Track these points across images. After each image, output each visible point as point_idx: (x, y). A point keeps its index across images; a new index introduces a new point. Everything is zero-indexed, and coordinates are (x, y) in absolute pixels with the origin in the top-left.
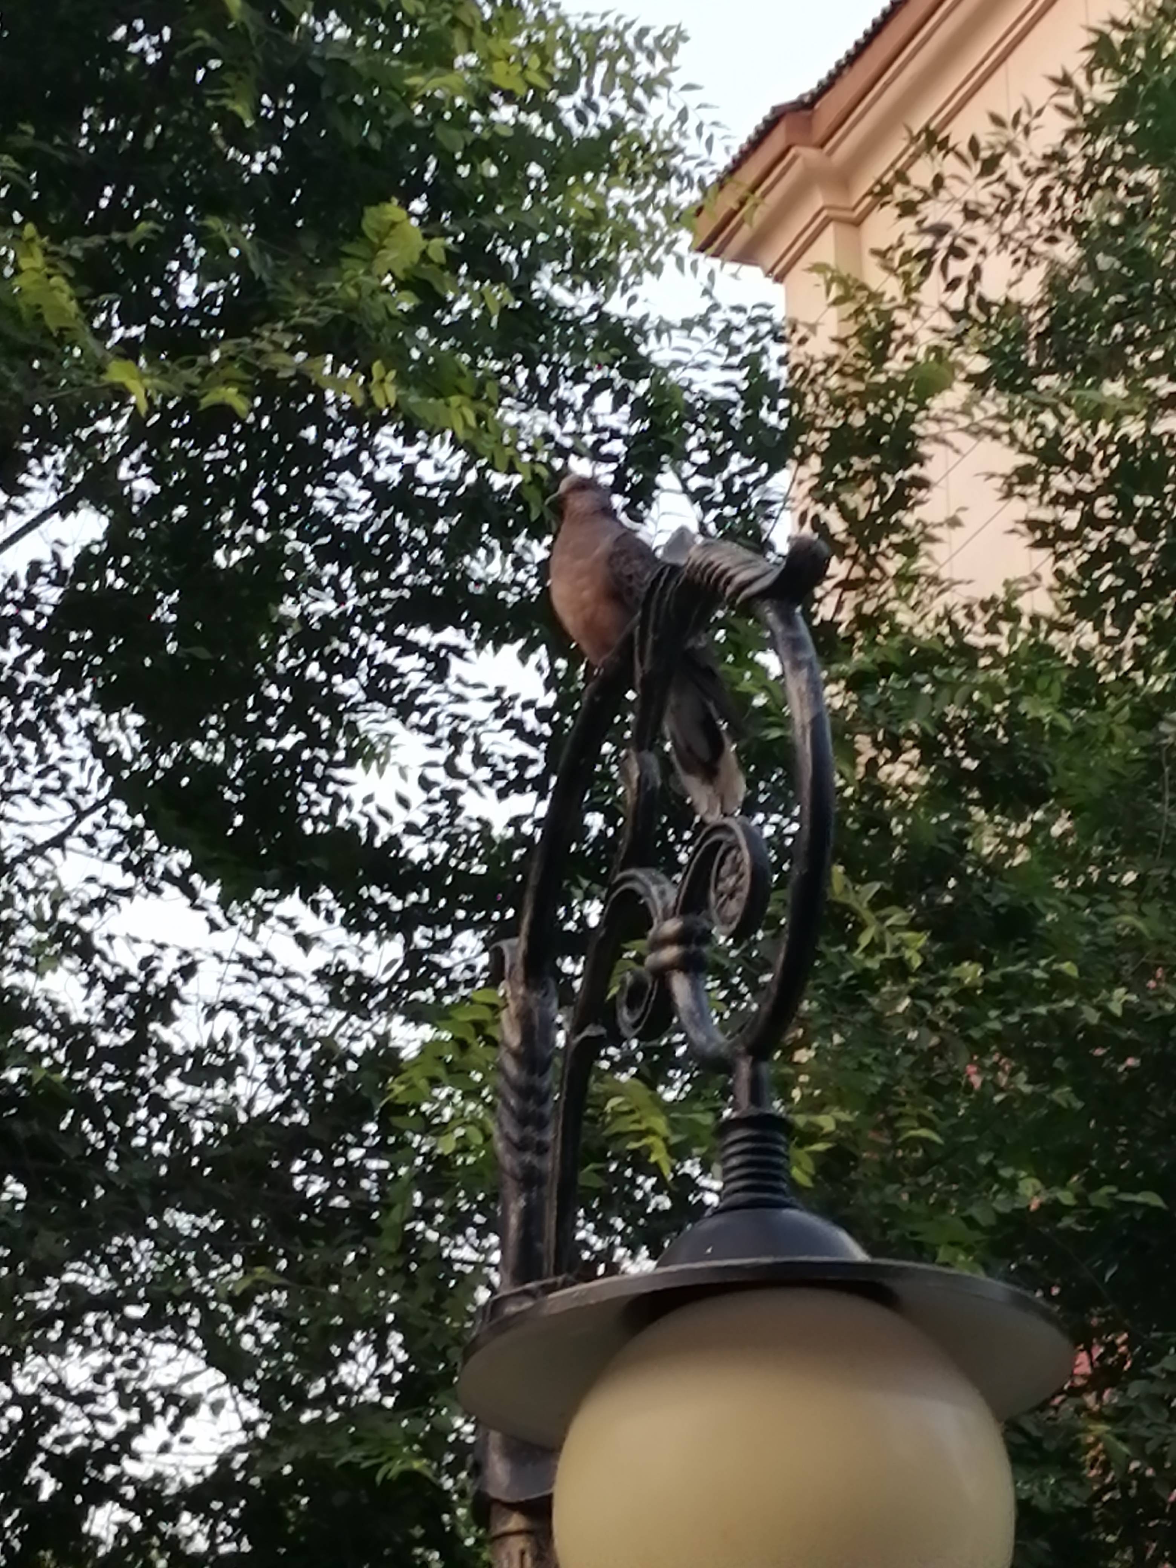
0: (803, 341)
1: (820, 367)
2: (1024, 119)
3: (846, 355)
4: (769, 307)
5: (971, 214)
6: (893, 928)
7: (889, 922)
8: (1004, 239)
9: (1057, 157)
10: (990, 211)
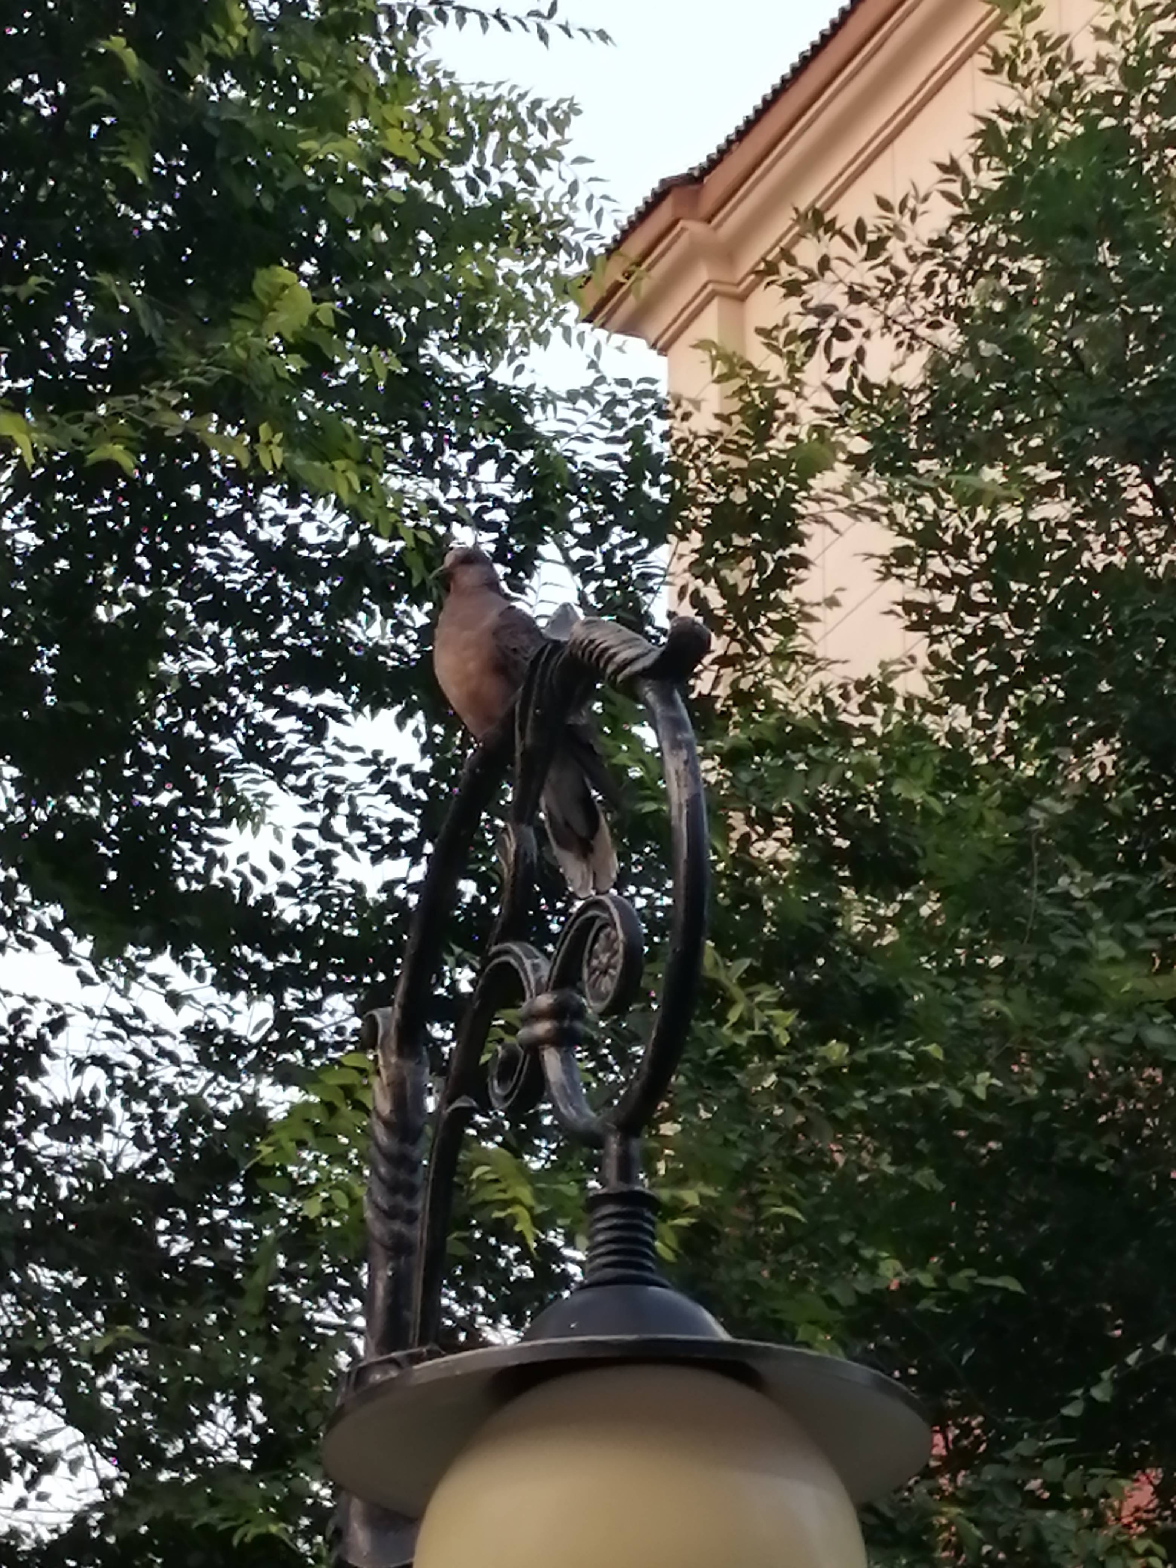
0: (686, 417)
1: (704, 442)
2: (911, 203)
3: (729, 432)
4: (653, 381)
5: (856, 296)
6: (762, 1006)
7: (758, 999)
8: (888, 323)
9: (943, 243)
10: (875, 293)
